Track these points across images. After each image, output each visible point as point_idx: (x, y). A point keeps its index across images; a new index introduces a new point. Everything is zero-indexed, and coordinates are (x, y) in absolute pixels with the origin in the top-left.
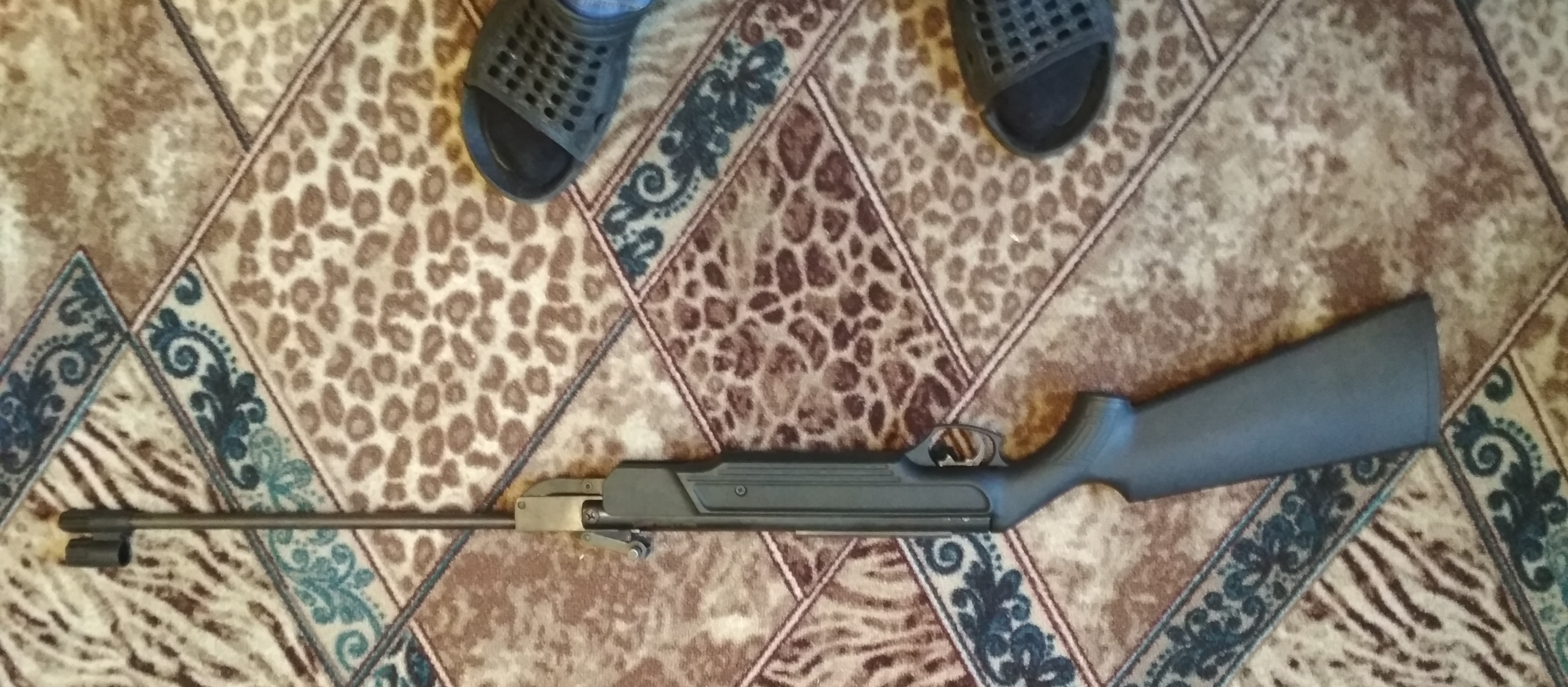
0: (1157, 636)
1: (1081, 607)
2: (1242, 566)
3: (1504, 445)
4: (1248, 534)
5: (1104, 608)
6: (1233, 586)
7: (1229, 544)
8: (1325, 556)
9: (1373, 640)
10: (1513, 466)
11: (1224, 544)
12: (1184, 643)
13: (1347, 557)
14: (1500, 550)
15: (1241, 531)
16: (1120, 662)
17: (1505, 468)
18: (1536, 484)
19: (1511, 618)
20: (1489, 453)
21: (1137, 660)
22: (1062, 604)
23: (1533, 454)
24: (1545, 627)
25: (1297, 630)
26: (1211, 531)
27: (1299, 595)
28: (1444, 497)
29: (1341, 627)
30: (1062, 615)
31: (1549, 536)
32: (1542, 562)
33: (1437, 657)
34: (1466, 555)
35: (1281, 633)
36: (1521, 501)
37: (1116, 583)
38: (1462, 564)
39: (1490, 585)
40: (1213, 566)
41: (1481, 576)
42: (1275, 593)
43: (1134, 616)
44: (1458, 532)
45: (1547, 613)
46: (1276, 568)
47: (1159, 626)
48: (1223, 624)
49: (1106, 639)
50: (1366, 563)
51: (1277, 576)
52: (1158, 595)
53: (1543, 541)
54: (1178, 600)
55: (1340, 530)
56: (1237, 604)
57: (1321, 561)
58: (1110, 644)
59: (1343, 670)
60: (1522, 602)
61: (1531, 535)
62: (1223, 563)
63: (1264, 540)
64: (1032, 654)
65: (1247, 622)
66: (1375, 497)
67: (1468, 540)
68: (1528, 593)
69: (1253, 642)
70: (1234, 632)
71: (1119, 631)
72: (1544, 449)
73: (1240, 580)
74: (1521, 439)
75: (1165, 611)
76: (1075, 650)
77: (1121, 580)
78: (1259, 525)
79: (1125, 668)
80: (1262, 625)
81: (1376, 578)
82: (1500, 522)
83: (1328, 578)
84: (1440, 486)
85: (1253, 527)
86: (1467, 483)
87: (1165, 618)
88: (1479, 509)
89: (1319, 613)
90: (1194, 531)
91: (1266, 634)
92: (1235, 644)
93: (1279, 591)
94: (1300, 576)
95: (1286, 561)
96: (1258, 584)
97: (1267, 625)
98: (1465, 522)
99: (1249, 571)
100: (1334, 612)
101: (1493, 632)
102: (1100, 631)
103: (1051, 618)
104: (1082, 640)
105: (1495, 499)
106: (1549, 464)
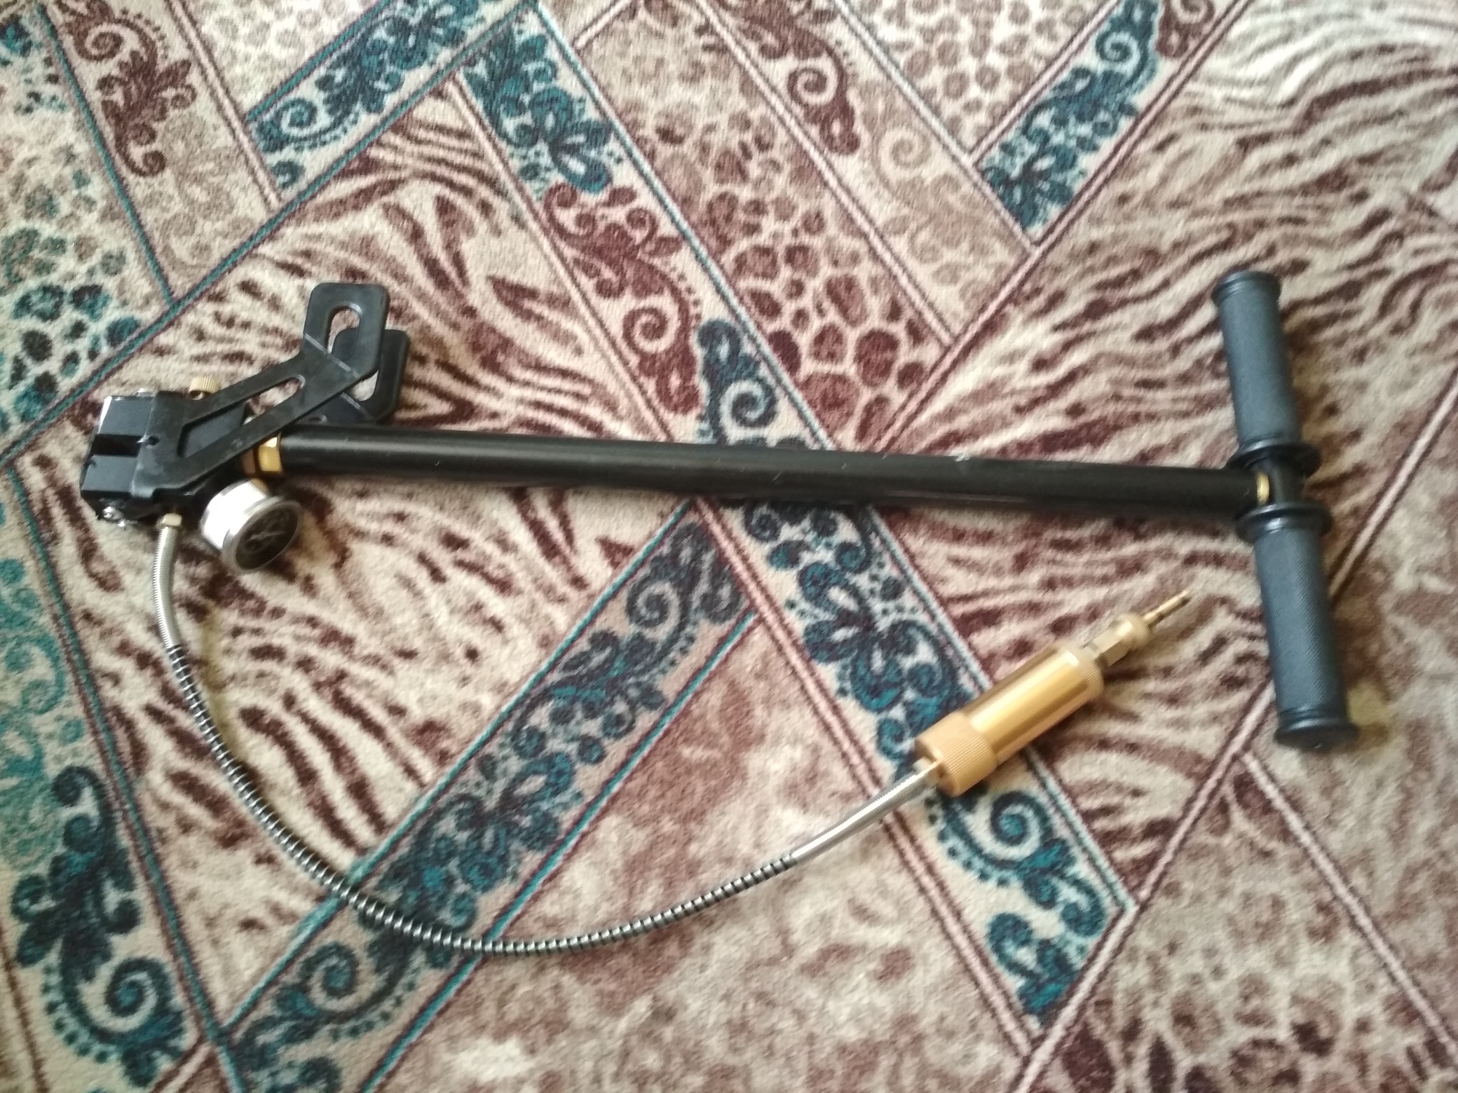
0: (680, 695)
1: (796, 740)
2: (545, 806)
3: (100, 1013)
4: (532, 859)
5: (761, 738)
6: (560, 773)
7: (563, 843)
8: (413, 823)
9: (348, 690)
10: (89, 977)
11: (572, 843)
12: (638, 685)
13: (377, 821)
14: (133, 835)
15: (543, 865)
16: (735, 656)
17: (105, 972)
18: (58, 945)
19: (129, 725)
20: (127, 1000)
21: (710, 659)
22: (827, 745)
23: (54, 996)
24: (77, 711)
25: (464, 706)
26: (594, 864)
27: (459, 759)
28: (210, 923)
29: (397, 711)
30: (827, 728)
31: (50, 857)
32: (67, 813)
33: (254, 666)
34: (186, 826)
35: (488, 702)
36: (84, 916)
37: (744, 778)
38: (195, 811)
39: (156, 777)
40: (590, 806)
41: (167, 791)
42: (494, 765)
43: (715, 726)
44: (195, 865)
45: (71, 732)
46: (491, 804)
47: (676, 712)
48: (579, 715)
49: (758, 691)
50: (348, 812)
51: (490, 792)
52: (678, 760)
53: (60, 849)
54: (646, 751)
55: (385, 867)
56: (554, 745)
57: (420, 816)
58: (750, 683)
59: (399, 645)
60: (107, 751)
61: (78, 858)
62: (574, 812)
63: (507, 848)
64: (869, 666)
65: (541, 718)
66: (325, 924)
67: (181, 851)
68: (96, 765)
69: (532, 687)
70: (561, 703)
71: (738, 702)
72: (36, 1004)
73: (547, 784)
74: (72, 1024)
75: (667, 733)
76: (804, 674)
77: (736, 783)
78: (515, 875)
79: (729, 647)
80: (518, 714)
81: (334, 786)
82: (125, 882)
83: (410, 787)
84: (215, 943)
85: (525, 871)
86: (170, 946)
87: (667, 723)
88: (156, 902)
89: (428, 732)
90: (619, 865)
91: (512, 701)
92: (561, 684)
93: (488, 767)
94: (454, 791)
95: (475, 817)
96: (521, 778)
97: (510, 713)
98: (182, 880)
99: (533, 798)
100: (407, 734)
101: (161, 704)
102: (767, 702)
103: (844, 724)
104: (794, 690)
105: (127, 919)
106: (32, 978)
